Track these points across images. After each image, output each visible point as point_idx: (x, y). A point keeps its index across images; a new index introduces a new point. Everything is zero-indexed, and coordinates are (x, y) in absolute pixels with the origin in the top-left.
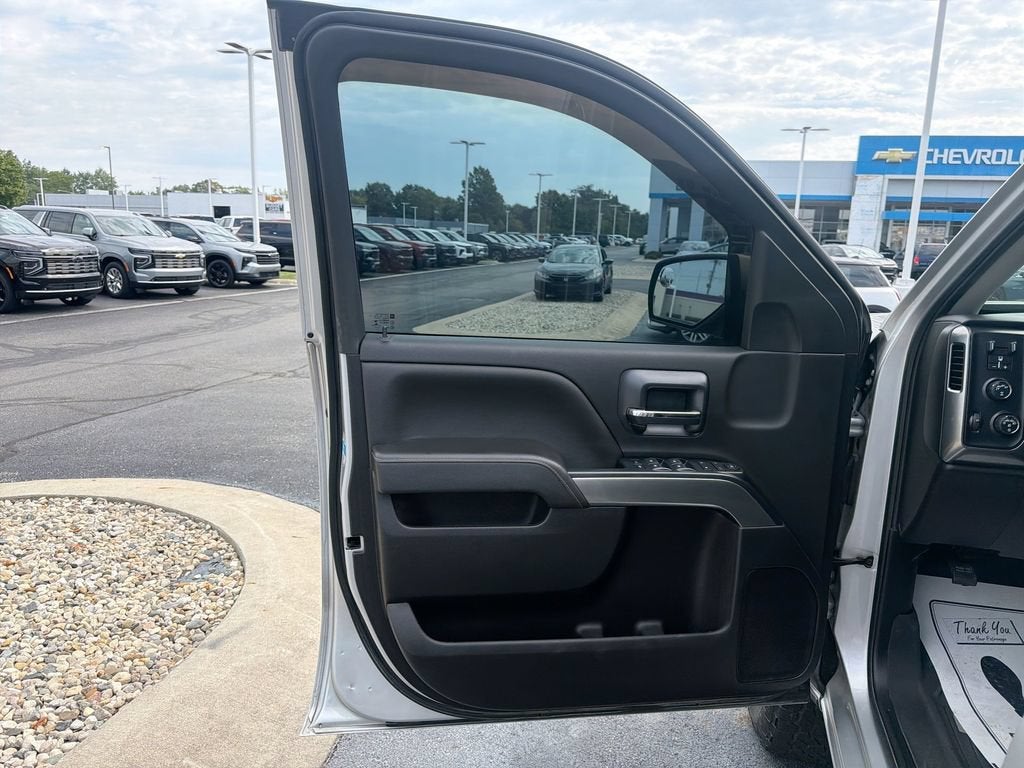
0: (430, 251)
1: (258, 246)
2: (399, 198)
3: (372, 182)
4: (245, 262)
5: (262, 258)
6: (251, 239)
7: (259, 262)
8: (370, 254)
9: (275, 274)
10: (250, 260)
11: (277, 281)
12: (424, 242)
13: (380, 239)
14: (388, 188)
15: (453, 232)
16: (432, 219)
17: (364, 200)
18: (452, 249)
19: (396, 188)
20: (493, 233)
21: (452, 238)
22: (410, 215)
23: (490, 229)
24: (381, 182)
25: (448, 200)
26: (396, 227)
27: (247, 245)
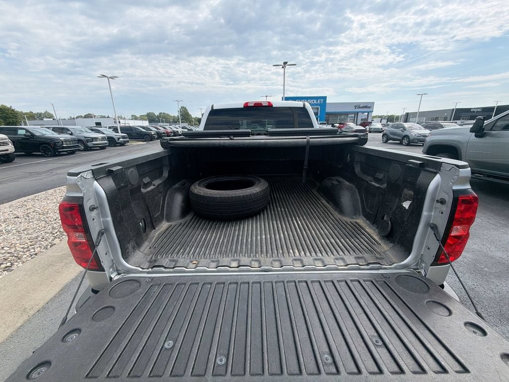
0: (171, 132)
1: (120, 134)
2: (158, 117)
3: (148, 112)
4: (119, 139)
5: (123, 137)
6: (118, 132)
7: (123, 138)
8: (154, 134)
9: (128, 142)
10: (120, 138)
11: (129, 144)
12: (169, 130)
13: (156, 130)
14: (154, 114)
15: (177, 126)
16: (170, 123)
17: (146, 118)
18: (178, 132)
19: (157, 114)
20: (189, 126)
21: (177, 128)
22: (163, 122)
23: (189, 125)
24: (151, 112)
25: (174, 117)
26: (160, 126)
27: (117, 134)
